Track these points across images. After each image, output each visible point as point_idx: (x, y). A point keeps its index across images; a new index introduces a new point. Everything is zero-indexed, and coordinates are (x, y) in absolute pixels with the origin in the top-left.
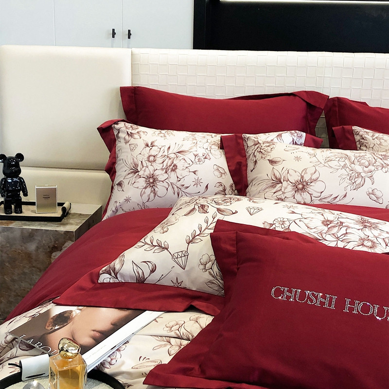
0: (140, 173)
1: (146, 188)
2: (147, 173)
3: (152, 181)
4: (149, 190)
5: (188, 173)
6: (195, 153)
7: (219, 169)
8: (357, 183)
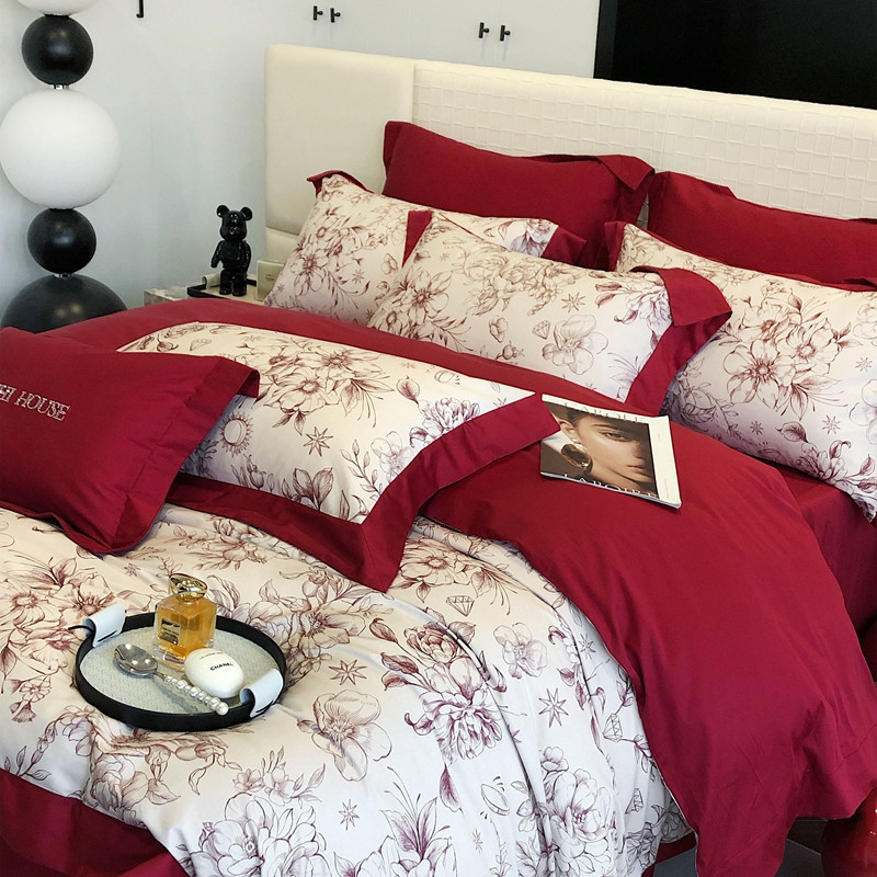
0: (302, 252)
1: (301, 274)
2: (308, 254)
3: (310, 265)
4: (304, 277)
5: (351, 261)
6: (372, 232)
7: (391, 261)
8: (486, 305)
